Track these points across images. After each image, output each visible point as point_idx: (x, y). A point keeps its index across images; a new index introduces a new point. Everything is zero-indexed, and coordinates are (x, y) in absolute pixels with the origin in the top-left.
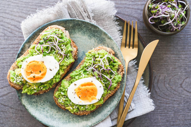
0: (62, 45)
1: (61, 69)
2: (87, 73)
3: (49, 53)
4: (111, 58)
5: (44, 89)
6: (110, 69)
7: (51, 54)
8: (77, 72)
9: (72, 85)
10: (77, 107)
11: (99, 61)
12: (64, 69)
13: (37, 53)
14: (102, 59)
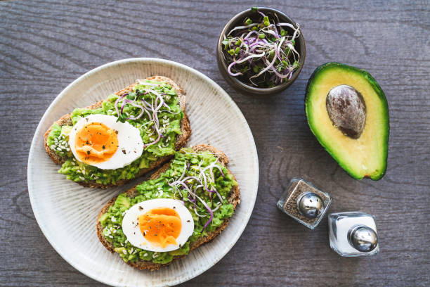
0: (165, 117)
1: (146, 159)
2: (170, 189)
3: (137, 121)
4: (221, 170)
5: (100, 182)
6: (215, 190)
7: (138, 125)
8: (151, 185)
9: (136, 207)
10: (136, 251)
11: (198, 172)
12: (150, 161)
13: (114, 113)
14: (205, 169)
